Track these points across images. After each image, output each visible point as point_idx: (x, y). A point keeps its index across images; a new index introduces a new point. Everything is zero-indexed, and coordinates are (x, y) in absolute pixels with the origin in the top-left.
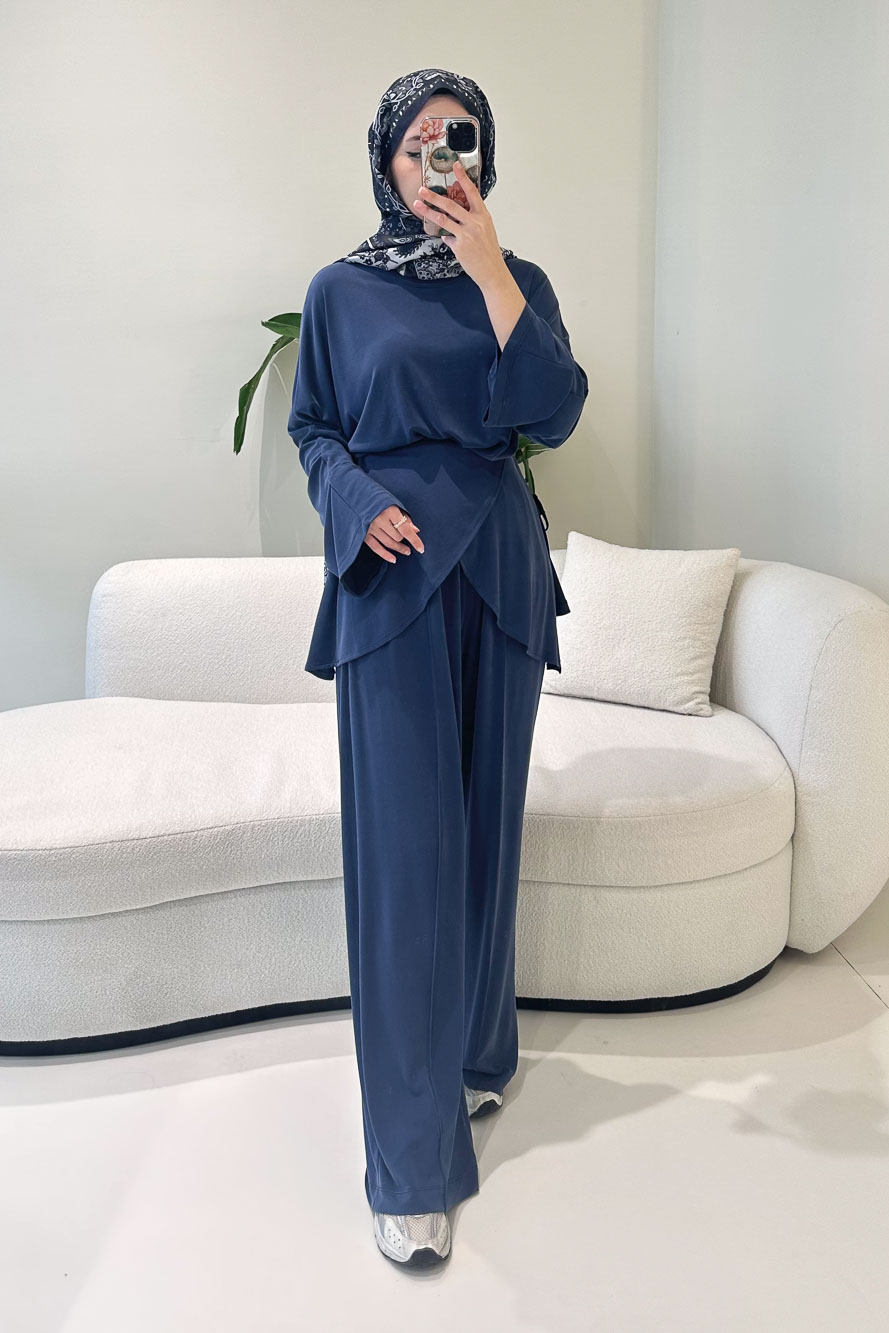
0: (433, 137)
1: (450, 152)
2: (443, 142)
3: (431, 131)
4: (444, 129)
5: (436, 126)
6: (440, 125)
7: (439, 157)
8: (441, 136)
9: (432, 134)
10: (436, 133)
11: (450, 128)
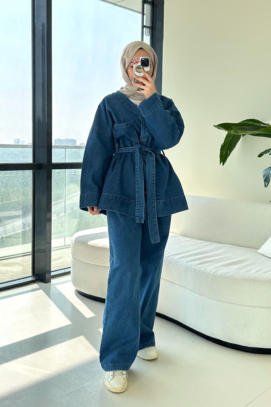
0: (137, 62)
2: (140, 64)
6: (139, 59)
8: (139, 62)
11: (142, 60)
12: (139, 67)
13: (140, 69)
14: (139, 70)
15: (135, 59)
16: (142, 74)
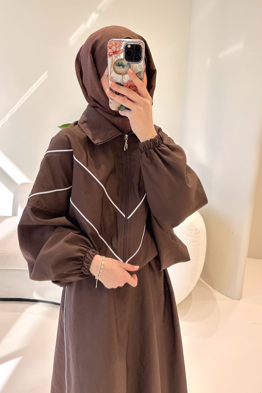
0: (115, 53)
1: (125, 62)
2: (122, 56)
3: (114, 48)
4: (122, 48)
5: (117, 45)
6: (120, 45)
7: (119, 65)
8: (120, 52)
9: (114, 51)
10: (118, 50)
11: (126, 47)
12: (120, 63)
13: (123, 66)
14: (120, 70)
15: (111, 45)
16: (126, 79)
